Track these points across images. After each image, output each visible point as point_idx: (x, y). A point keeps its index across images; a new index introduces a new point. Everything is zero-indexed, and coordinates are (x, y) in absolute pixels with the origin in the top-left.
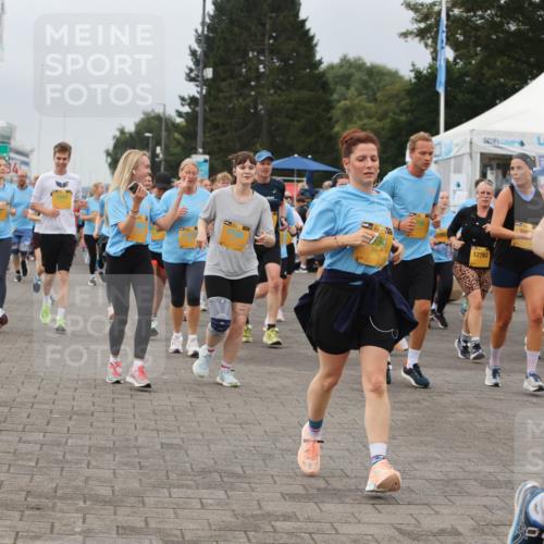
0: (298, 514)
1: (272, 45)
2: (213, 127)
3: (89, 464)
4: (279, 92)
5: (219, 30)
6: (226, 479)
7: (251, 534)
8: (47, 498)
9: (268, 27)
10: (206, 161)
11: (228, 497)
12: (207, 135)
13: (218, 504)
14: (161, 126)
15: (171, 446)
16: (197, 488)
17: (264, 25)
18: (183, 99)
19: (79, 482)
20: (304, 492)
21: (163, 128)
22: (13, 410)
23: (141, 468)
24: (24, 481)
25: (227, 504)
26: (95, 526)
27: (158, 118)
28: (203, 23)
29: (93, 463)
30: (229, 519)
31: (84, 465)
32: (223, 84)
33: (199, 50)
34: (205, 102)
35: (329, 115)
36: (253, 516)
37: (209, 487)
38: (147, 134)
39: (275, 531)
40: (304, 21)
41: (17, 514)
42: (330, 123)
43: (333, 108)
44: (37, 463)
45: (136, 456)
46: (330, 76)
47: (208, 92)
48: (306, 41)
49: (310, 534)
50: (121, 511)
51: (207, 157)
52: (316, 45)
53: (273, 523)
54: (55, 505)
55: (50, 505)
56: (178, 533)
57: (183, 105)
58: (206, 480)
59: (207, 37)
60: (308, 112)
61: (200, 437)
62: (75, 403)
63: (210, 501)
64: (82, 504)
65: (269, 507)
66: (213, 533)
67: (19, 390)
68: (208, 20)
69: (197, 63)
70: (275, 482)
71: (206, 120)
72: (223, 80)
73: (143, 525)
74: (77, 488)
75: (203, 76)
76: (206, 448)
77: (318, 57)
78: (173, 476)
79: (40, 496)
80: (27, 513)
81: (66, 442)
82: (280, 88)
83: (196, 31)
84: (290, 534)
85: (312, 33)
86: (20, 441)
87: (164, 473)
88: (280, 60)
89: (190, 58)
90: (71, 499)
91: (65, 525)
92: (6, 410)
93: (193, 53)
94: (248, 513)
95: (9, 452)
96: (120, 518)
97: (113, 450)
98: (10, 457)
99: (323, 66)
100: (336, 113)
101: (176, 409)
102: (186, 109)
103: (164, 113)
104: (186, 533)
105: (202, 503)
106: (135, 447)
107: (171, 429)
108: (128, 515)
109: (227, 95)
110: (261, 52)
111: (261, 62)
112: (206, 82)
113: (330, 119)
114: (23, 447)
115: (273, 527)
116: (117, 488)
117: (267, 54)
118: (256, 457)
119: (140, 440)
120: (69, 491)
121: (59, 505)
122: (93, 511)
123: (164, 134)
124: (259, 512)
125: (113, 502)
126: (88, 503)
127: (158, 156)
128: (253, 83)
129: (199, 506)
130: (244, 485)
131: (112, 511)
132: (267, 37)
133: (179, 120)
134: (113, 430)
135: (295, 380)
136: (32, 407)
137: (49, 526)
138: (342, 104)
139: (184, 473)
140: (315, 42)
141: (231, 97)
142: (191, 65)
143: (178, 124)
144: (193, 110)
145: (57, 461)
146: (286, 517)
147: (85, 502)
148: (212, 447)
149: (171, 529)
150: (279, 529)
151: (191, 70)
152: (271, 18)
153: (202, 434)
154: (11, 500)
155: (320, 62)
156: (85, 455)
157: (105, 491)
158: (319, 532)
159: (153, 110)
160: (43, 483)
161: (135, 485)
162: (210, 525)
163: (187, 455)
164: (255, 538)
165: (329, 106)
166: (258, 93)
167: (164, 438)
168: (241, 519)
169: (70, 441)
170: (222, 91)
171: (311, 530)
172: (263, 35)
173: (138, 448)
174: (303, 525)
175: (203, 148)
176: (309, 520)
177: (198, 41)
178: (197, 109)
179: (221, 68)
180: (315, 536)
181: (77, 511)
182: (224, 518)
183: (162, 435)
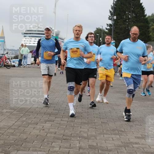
0: (140, 142)
1: (132, 10)
2: (116, 33)
3: (81, 127)
4: (135, 23)
5: (118, 5)
6: (119, 132)
7: (127, 148)
8: (69, 137)
9: (131, 5)
10: (114, 42)
11: (120, 137)
12: (114, 35)
13: (117, 139)
14: (101, 32)
15: (104, 123)
16: (112, 135)
17: (130, 4)
18: (107, 25)
19: (78, 132)
20: (141, 136)
21: (102, 33)
22: (59, 112)
23: (96, 129)
24: (62, 132)
25: (120, 139)
26: (82, 145)
27: (101, 30)
28: (113, 3)
29: (82, 127)
30: (120, 144)
31: (80, 128)
32: (119, 21)
33: (112, 11)
34: (114, 26)
35: (148, 30)
36: (127, 143)
37: (115, 134)
38: (97, 34)
39: (133, 147)
40: (142, 4)
41: (60, 141)
42: (149, 32)
43: (149, 28)
44: (66, 127)
45: (94, 125)
46: (149, 19)
47: (115, 23)
48: (142, 9)
49: (143, 148)
50: (90, 141)
51: (114, 41)
52: (145, 10)
53: (133, 145)
54: (71, 139)
55: (70, 139)
56: (106, 147)
57: (108, 26)
58: (114, 133)
59: (115, 7)
60: (143, 29)
61: (112, 120)
62: (77, 110)
63: (115, 138)
64: (79, 139)
65: (132, 140)
66: (116, 147)
67: (61, 106)
68: (115, 3)
69: (112, 14)
70: (133, 134)
71: (114, 31)
72: (119, 20)
73: (96, 145)
74: (78, 134)
75: (113, 18)
76: (114, 123)
77: (145, 14)
78: (105, 131)
79: (67, 136)
80: (63, 141)
81: (74, 121)
82: (135, 22)
83: (111, 6)
84: (137, 148)
85: (144, 7)
86: (61, 120)
87: (102, 130)
88: (135, 14)
89: (110, 13)
90: (76, 137)
91: (74, 145)
92: (57, 111)
93: (111, 12)
94: (126, 142)
95: (58, 124)
96: (89, 143)
97: (88, 123)
98: (58, 125)
99: (147, 16)
100: (150, 30)
101: (106, 112)
102: (108, 28)
103: (102, 29)
104: (108, 147)
105: (113, 139)
106: (94, 123)
107: (104, 118)
108: (92, 142)
109: (120, 24)
110: (130, 12)
111: (130, 15)
112: (114, 20)
113: (149, 31)
114: (62, 122)
115: (132, 146)
116: (89, 134)
117: (131, 12)
118: (128, 126)
119: (95, 121)
120: (75, 135)
121: (72, 139)
122: (82, 141)
123: (102, 34)
124: (128, 142)
125: (88, 138)
126: (81, 138)
127: (100, 41)
128: (127, 21)
129: (112, 140)
130: (125, 134)
131: (87, 141)
132: (131, 8)
133: (106, 31)
134: (88, 118)
135: (139, 104)
136: (65, 111)
137: (69, 145)
138: (152, 27)
139: (108, 130)
140: (145, 9)
141: (121, 24)
142: (110, 15)
143: (106, 32)
144: (110, 28)
145: (72, 126)
146: (136, 143)
147: (80, 138)
148: (116, 123)
149: (104, 146)
150: (134, 147)
151: (110, 17)
152: (132, 2)
153: (113, 119)
154: (59, 137)
155: (146, 15)
156: (80, 125)
157: (85, 135)
158: (145, 148)
159: (99, 28)
160: (68, 132)
161: (94, 133)
162: (115, 145)
163: (109, 125)
164: (127, 149)
165: (148, 28)
166: (129, 23)
167: (102, 120)
168: (124, 144)
169: (75, 121)
170: (119, 23)
171: (143, 147)
172: (130, 7)
173: (95, 123)
174: (141, 146)
175: (113, 39)
176: (143, 144)
177: (112, 8)
178: (112, 28)
179: (118, 16)
180: (144, 149)
181: (77, 141)
182: (119, 143)
183: (102, 119)
